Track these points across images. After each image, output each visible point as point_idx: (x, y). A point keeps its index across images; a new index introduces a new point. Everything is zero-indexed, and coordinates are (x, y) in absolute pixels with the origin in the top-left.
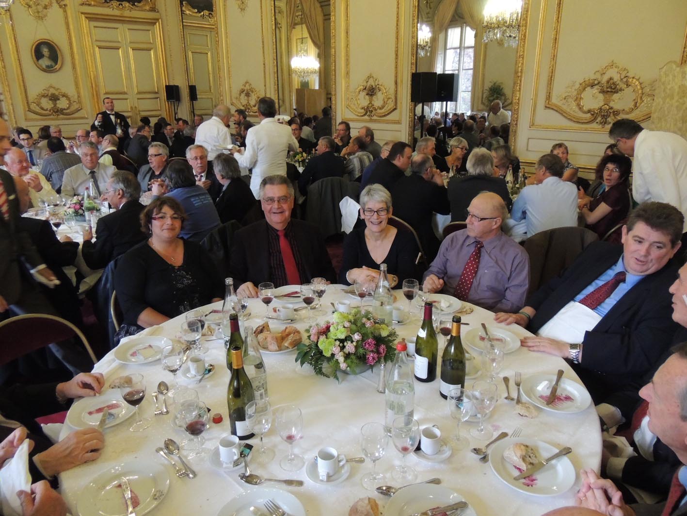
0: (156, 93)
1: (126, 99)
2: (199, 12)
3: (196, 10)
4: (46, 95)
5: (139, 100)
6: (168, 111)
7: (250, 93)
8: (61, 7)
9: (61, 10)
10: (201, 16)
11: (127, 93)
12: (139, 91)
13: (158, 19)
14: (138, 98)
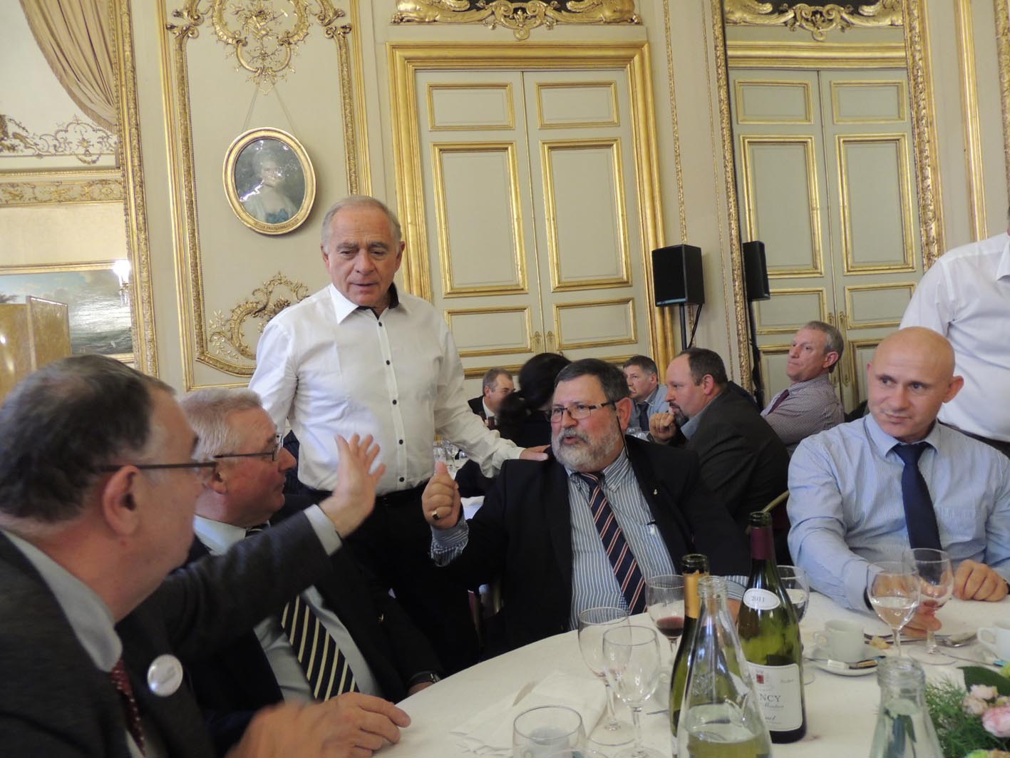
0: (625, 284)
1: (522, 309)
2: (778, 10)
3: (768, 7)
4: (260, 307)
5: (564, 312)
6: (660, 340)
8: (331, 33)
9: (333, 45)
10: (786, 23)
11: (522, 289)
12: (564, 280)
13: (638, 46)
14: (559, 304)
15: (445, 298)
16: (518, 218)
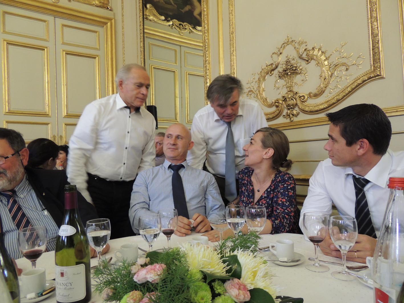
1: (47, 124)
2: (166, 20)
3: (163, 18)
5: (68, 127)
7: (302, 64)
10: (169, 25)
11: (48, 115)
12: (69, 113)
13: (110, 20)
14: (66, 123)
15: (4, 115)
16: (48, 82)
